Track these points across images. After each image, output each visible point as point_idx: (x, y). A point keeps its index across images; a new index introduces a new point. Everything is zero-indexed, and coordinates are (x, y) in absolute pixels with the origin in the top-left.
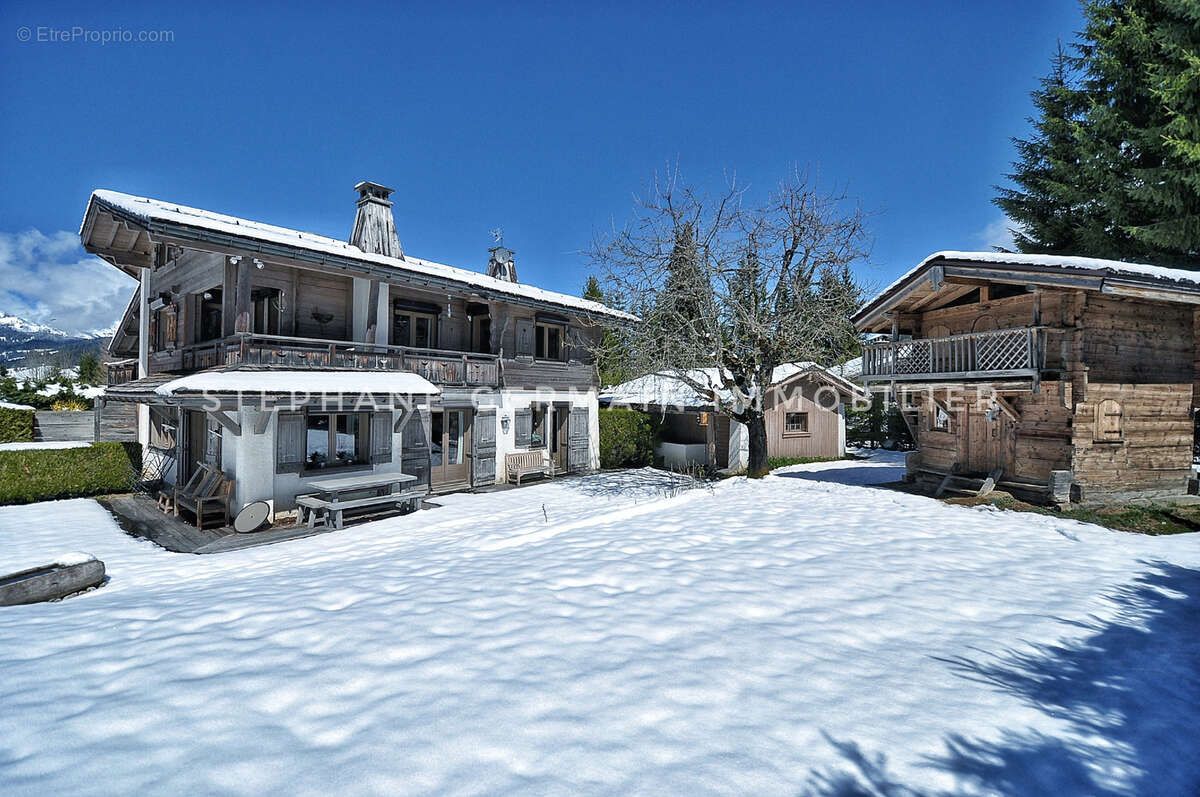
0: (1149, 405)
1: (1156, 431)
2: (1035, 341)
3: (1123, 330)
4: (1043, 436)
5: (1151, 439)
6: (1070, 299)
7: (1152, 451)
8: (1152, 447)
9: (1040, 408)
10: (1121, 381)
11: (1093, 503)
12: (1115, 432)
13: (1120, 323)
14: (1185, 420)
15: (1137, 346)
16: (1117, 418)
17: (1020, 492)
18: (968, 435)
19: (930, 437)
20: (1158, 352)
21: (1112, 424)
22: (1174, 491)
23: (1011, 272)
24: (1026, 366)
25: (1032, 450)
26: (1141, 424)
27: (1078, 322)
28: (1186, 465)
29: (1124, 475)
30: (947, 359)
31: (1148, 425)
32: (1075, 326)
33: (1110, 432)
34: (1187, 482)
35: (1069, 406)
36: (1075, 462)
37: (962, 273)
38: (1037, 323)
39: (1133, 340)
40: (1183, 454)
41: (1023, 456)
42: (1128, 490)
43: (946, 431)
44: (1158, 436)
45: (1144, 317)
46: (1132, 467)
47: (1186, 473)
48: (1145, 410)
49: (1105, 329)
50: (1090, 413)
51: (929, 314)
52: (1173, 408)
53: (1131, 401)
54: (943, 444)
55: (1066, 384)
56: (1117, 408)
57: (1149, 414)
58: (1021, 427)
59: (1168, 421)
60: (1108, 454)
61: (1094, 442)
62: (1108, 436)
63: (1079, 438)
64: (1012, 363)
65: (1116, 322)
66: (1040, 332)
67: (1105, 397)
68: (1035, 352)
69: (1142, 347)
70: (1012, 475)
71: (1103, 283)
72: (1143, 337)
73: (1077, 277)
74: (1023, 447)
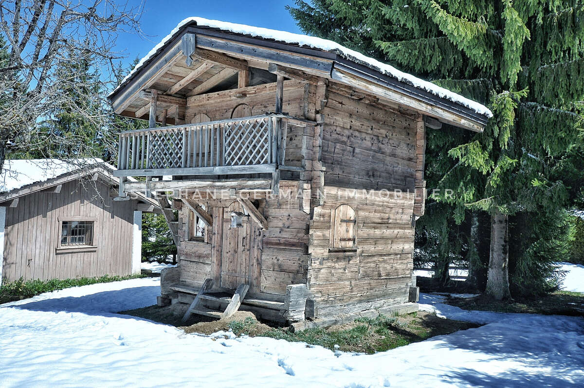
0: (379, 212)
1: (384, 238)
2: (274, 133)
3: (360, 132)
4: (285, 244)
5: (380, 248)
6: (312, 90)
7: (381, 259)
8: (381, 255)
9: (283, 212)
10: (357, 186)
11: (326, 319)
12: (349, 240)
13: (357, 124)
14: (408, 228)
15: (371, 150)
16: (352, 225)
17: (262, 310)
18: (221, 246)
19: (188, 248)
20: (388, 159)
21: (347, 231)
22: (398, 299)
23: (255, 47)
24: (266, 162)
25: (275, 261)
26: (372, 231)
27: (318, 116)
28: (408, 272)
29: (356, 285)
30: (203, 154)
31: (378, 232)
32: (315, 120)
33: (344, 240)
34: (408, 289)
35: (307, 209)
36: (311, 274)
37: (212, 44)
38: (279, 111)
39: (368, 143)
40: (406, 262)
41: (268, 267)
42: (360, 301)
43: (203, 241)
44: (386, 244)
45: (377, 121)
46: (364, 277)
47: (408, 280)
48: (376, 217)
49: (343, 128)
50: (326, 218)
51: (192, 99)
52: (399, 216)
53: (365, 207)
54: (199, 257)
55: (305, 186)
56: (351, 214)
57: (380, 221)
58: (267, 235)
59: (395, 228)
60: (342, 264)
61: (330, 251)
62: (343, 243)
63: (316, 246)
64: (254, 158)
65: (354, 123)
66: (280, 121)
67: (343, 201)
68: (274, 144)
69: (375, 151)
70: (258, 292)
71: (333, 67)
72: (376, 141)
73: (312, 58)
74: (269, 258)
